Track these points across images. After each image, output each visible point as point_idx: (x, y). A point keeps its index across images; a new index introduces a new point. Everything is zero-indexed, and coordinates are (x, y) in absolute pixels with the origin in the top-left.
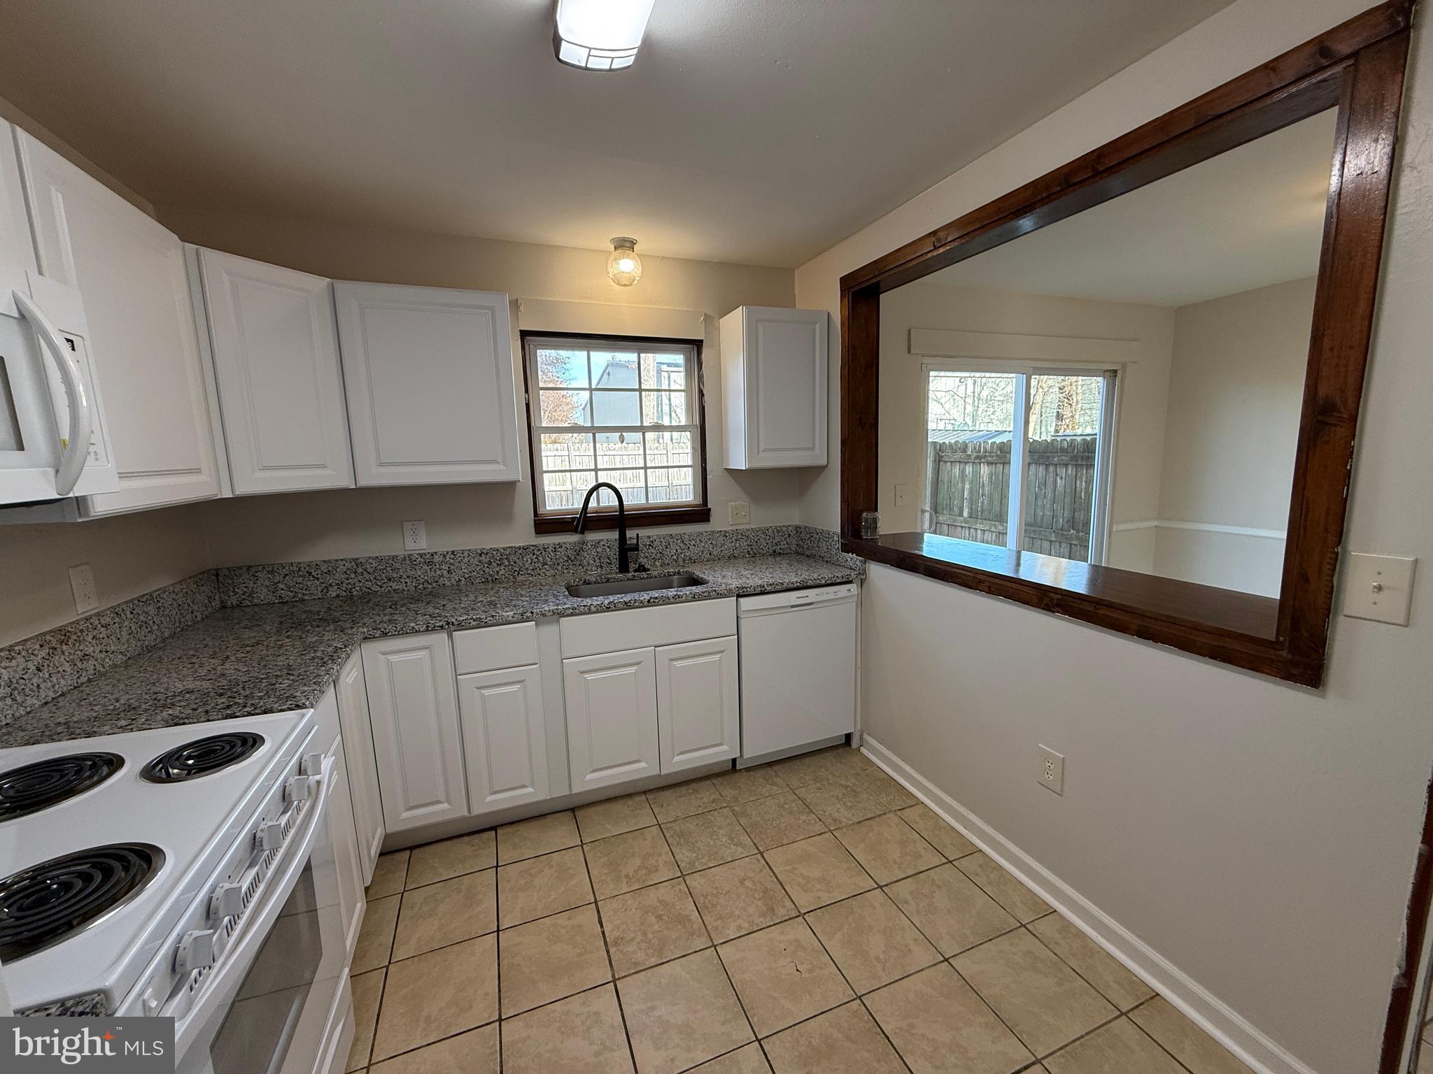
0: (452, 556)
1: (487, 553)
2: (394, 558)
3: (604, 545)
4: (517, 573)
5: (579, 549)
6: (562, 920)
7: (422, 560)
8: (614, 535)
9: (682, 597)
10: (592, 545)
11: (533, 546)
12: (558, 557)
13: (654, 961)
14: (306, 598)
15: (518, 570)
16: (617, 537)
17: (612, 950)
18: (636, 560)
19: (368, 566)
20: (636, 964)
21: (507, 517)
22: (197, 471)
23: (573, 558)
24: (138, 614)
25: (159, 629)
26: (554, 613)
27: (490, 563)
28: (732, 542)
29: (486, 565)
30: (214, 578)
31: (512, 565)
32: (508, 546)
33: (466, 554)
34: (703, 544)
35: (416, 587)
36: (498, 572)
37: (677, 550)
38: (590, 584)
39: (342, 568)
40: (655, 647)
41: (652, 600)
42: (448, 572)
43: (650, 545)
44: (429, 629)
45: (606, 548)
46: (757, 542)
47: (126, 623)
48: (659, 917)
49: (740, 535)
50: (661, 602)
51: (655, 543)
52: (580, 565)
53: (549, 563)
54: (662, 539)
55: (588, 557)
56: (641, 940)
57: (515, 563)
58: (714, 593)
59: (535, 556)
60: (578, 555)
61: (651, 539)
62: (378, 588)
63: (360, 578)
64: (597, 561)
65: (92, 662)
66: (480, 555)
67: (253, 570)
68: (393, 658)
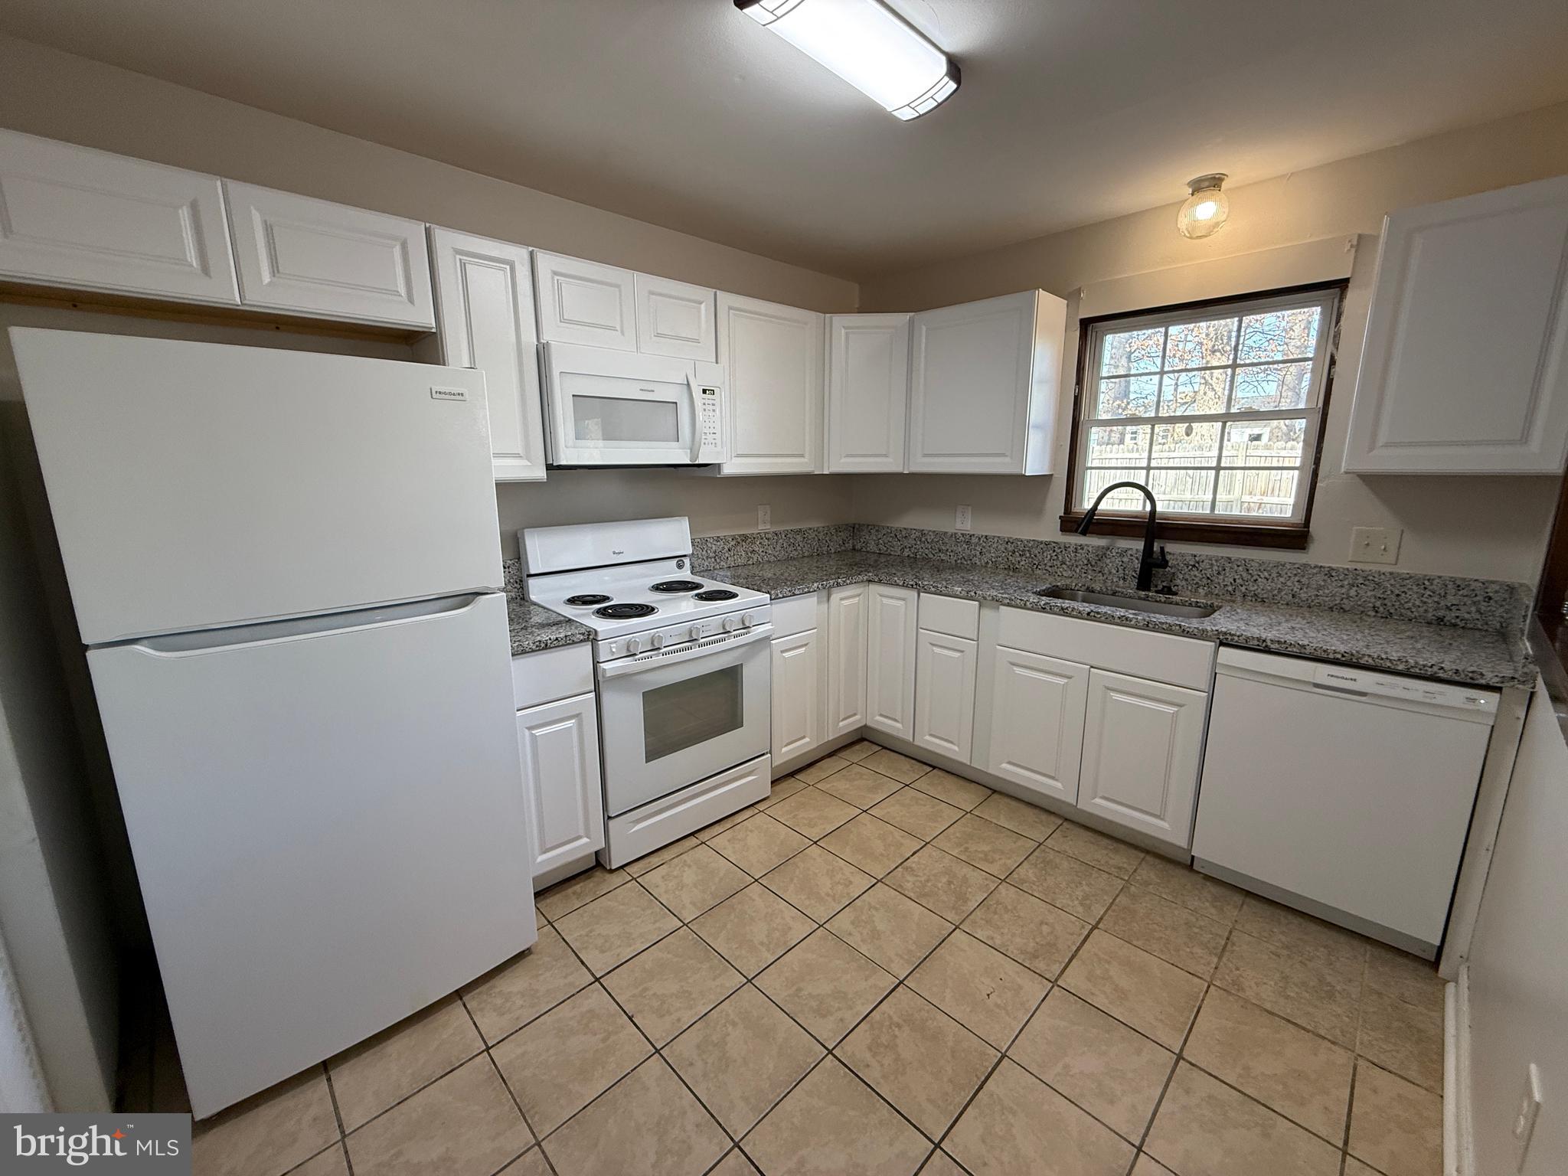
0: (985, 540)
1: (1012, 543)
2: (946, 533)
3: (1131, 555)
4: (1035, 566)
5: (1102, 554)
6: (898, 834)
7: (963, 539)
8: (1139, 545)
9: (1131, 621)
10: (1117, 553)
11: (1054, 542)
12: (1077, 558)
13: (912, 895)
14: (892, 553)
15: (1037, 563)
16: (1142, 548)
17: (899, 869)
18: (1171, 581)
19: (929, 537)
20: (901, 886)
21: (1038, 512)
22: (802, 456)
23: (1093, 563)
24: (790, 538)
25: (802, 550)
26: (993, 599)
27: (1014, 552)
28: (1342, 586)
29: (1010, 554)
30: (852, 529)
31: (1032, 558)
32: (1032, 539)
33: (996, 540)
34: (1282, 579)
35: (956, 561)
36: (1019, 562)
37: (1235, 580)
38: (1093, 592)
39: (913, 536)
40: (1092, 667)
41: (1092, 614)
42: (980, 553)
43: (1194, 566)
44: (905, 586)
45: (1134, 559)
46: (1398, 595)
47: (781, 541)
48: (950, 883)
49: (1359, 579)
50: (1103, 618)
51: (1202, 566)
52: (1100, 572)
53: (1067, 563)
54: (1214, 562)
55: (1111, 564)
56: (921, 881)
57: (1035, 556)
58: (1178, 628)
59: (1055, 554)
60: (1100, 560)
61: (1196, 558)
62: (932, 556)
63: (923, 545)
64: (1121, 571)
65: (757, 555)
66: (1007, 543)
67: (870, 527)
68: (885, 600)
